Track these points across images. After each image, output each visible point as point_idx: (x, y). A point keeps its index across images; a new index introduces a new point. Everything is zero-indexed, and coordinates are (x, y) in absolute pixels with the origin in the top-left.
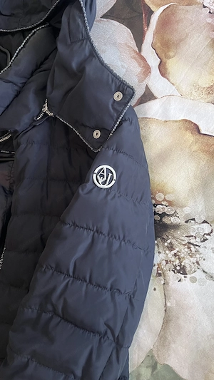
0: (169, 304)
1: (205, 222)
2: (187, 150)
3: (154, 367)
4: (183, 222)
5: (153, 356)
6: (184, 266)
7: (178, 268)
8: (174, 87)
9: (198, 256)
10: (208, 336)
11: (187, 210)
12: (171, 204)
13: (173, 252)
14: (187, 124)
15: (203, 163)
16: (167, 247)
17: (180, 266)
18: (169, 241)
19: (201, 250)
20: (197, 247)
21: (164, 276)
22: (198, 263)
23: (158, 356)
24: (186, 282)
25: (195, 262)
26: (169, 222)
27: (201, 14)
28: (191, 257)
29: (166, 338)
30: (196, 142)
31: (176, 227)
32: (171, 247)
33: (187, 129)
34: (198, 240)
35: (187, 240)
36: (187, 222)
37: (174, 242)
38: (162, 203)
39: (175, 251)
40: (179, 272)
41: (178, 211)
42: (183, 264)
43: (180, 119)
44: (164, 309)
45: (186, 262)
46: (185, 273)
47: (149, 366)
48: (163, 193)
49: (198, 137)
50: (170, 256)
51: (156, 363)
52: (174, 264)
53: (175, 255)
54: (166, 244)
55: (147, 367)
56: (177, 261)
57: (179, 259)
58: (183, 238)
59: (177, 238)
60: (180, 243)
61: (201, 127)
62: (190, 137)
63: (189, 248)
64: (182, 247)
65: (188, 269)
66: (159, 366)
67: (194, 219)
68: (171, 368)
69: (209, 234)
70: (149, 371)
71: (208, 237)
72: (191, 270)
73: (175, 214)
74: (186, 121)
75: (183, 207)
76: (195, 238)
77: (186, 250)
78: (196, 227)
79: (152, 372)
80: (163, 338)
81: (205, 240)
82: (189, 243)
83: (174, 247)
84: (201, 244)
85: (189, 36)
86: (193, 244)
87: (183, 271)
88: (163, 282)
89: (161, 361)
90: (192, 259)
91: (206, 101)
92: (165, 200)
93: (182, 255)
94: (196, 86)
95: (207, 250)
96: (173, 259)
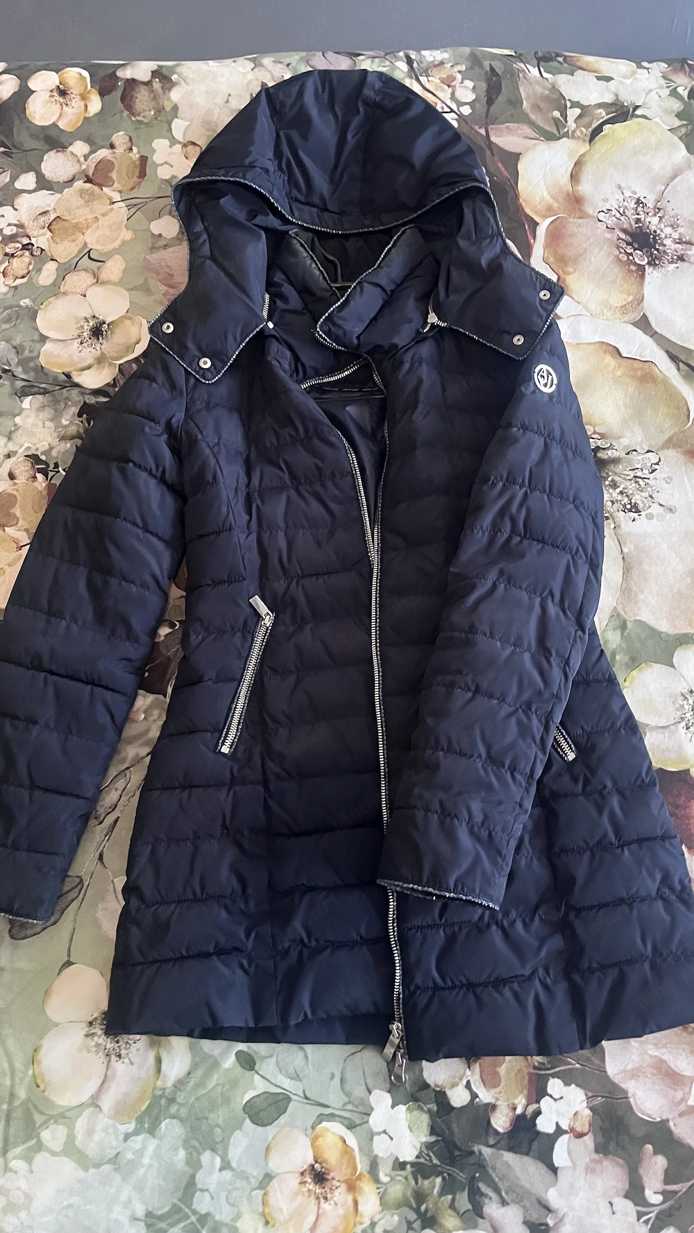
0: (625, 550)
1: (648, 451)
2: (611, 376)
3: (623, 626)
4: (623, 455)
5: (618, 615)
6: (635, 504)
7: (628, 507)
8: (580, 307)
9: (649, 489)
10: (681, 576)
11: (625, 441)
12: (603, 436)
13: (618, 490)
14: (604, 347)
15: (631, 390)
16: (609, 485)
17: (630, 504)
18: (610, 479)
19: (651, 482)
20: (646, 480)
21: (613, 519)
22: (651, 497)
23: (625, 612)
24: (642, 520)
25: (647, 496)
26: (606, 457)
27: (597, 228)
28: (642, 491)
29: (631, 590)
30: (619, 367)
31: (615, 461)
32: (614, 485)
33: (605, 352)
34: (645, 471)
35: (632, 474)
36: (628, 454)
37: (617, 478)
38: (593, 436)
39: (621, 489)
40: (630, 510)
41: (614, 444)
42: (633, 501)
43: (595, 341)
44: (622, 556)
45: (637, 498)
46: (638, 511)
47: (617, 628)
48: (591, 425)
49: (620, 360)
50: (615, 495)
51: (625, 622)
52: (623, 503)
53: (621, 493)
54: (607, 483)
55: (614, 630)
56: (626, 500)
57: (627, 496)
58: (627, 473)
59: (620, 473)
60: (624, 479)
61: (621, 350)
62: (610, 361)
63: (637, 482)
64: (628, 483)
65: (641, 506)
66: (629, 625)
67: (635, 450)
68: (644, 623)
69: (657, 464)
70: (618, 632)
71: (656, 467)
72: (645, 506)
73: (611, 447)
74: (603, 343)
75: (619, 438)
76: (642, 470)
77: (634, 485)
78: (640, 458)
79: (622, 634)
80: (626, 591)
81: (653, 471)
82: (635, 477)
83: (618, 484)
84: (651, 476)
85: (588, 251)
86: (640, 478)
87: (635, 509)
88: (613, 526)
89: (630, 617)
90: (643, 494)
91: (623, 320)
92: (595, 432)
93: (630, 492)
94: (606, 304)
95: (658, 481)
96: (620, 497)
